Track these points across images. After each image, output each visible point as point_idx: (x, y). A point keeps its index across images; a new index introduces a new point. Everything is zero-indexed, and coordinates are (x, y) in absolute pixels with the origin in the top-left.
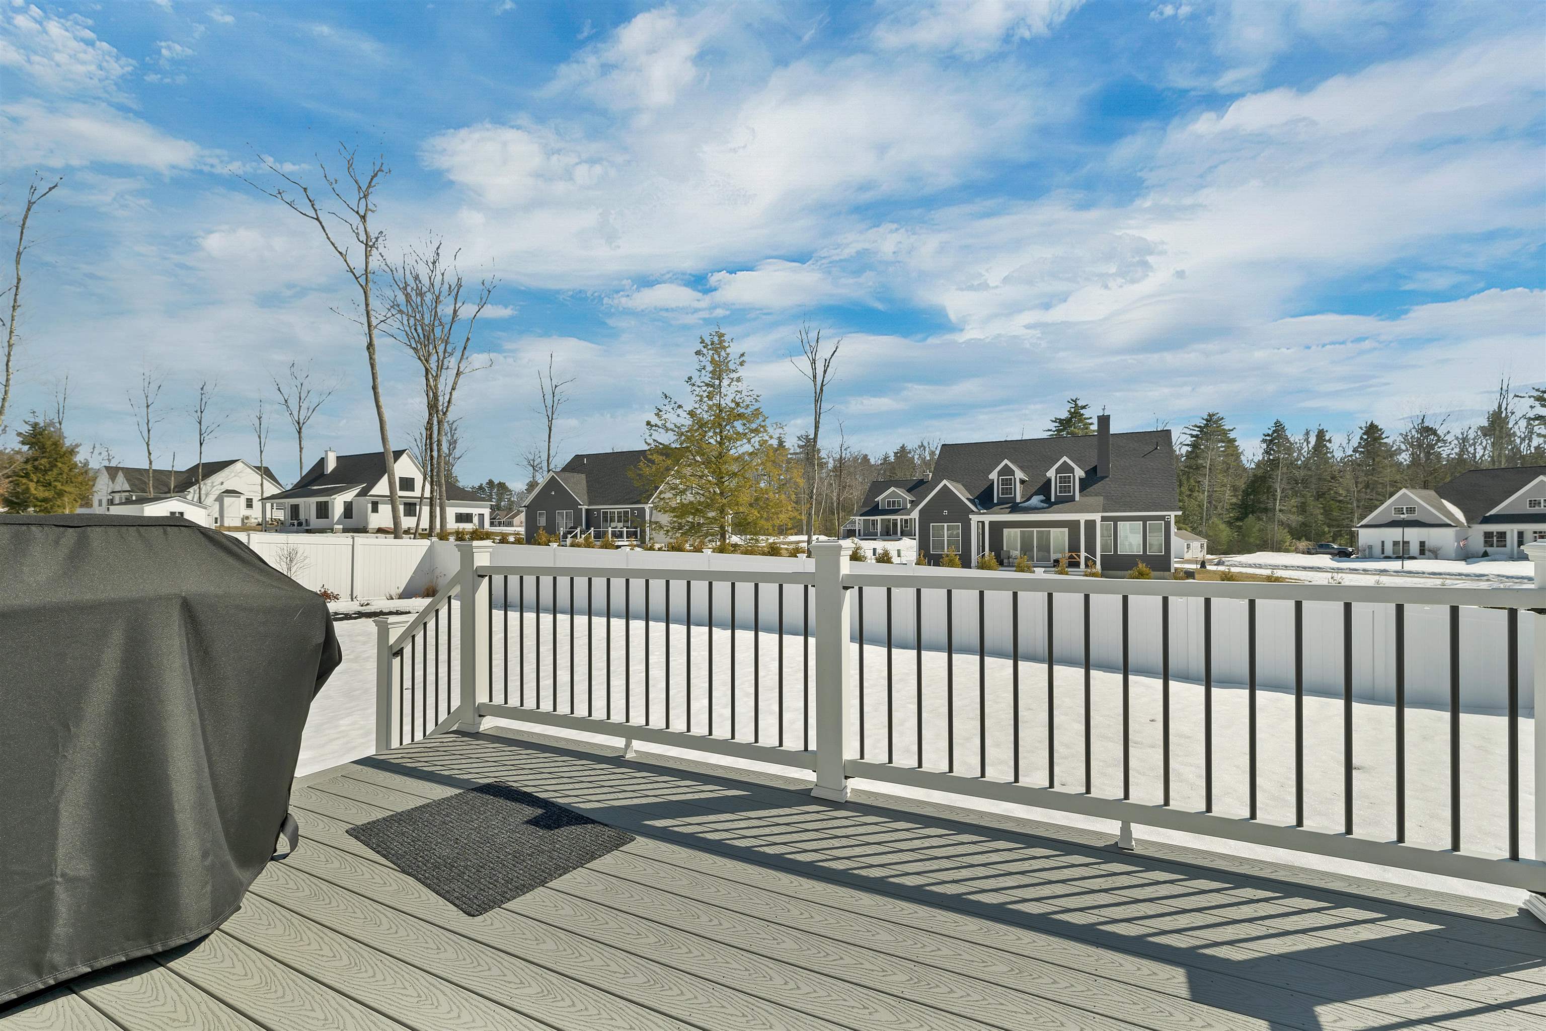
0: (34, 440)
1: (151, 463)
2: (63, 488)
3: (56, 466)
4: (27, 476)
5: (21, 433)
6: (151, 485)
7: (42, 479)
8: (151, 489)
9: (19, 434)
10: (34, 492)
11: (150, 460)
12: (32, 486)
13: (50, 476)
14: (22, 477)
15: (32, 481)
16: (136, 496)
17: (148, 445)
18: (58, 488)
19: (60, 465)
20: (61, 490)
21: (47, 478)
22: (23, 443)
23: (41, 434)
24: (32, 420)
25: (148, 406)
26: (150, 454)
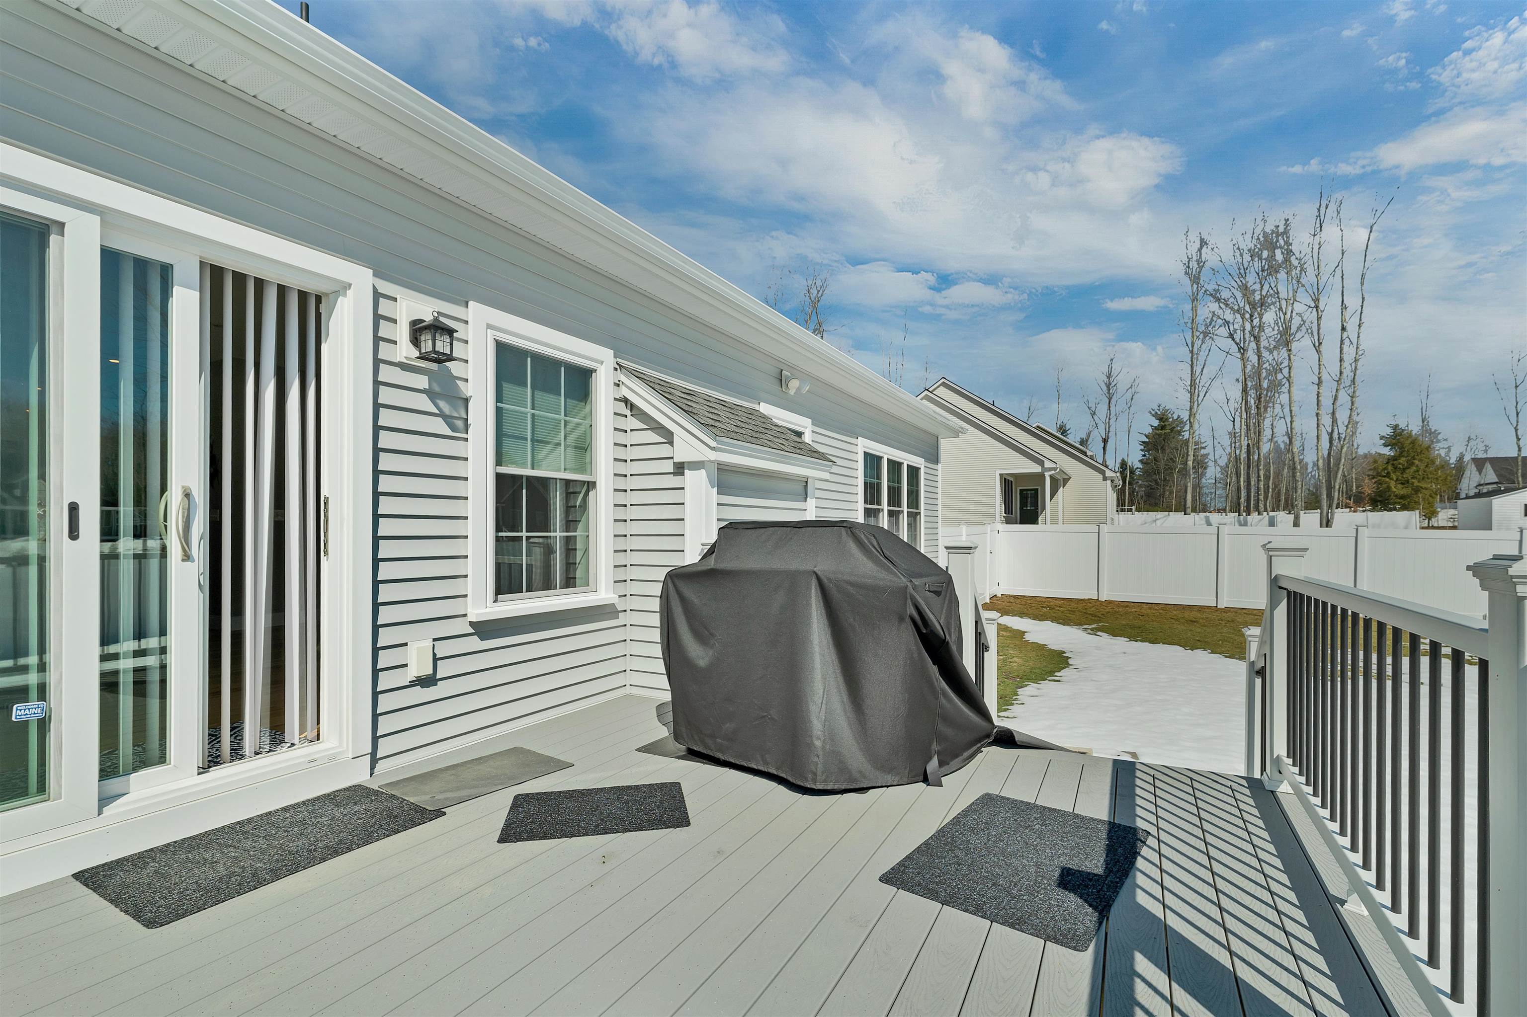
0: (1394, 441)
1: (1520, 449)
2: (1420, 485)
3: (1413, 464)
4: (1388, 475)
5: (1383, 436)
6: (1520, 474)
7: (1400, 478)
8: (1520, 479)
9: (1382, 438)
10: (1395, 490)
11: (1519, 446)
12: (1392, 484)
13: (1408, 475)
14: (1384, 477)
15: (1392, 479)
16: (1504, 487)
17: (1516, 430)
18: (1415, 485)
19: (1416, 462)
20: (1417, 486)
21: (1404, 476)
22: (1385, 445)
23: (1400, 434)
24: (1394, 423)
25: (1517, 387)
26: (1518, 439)
